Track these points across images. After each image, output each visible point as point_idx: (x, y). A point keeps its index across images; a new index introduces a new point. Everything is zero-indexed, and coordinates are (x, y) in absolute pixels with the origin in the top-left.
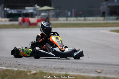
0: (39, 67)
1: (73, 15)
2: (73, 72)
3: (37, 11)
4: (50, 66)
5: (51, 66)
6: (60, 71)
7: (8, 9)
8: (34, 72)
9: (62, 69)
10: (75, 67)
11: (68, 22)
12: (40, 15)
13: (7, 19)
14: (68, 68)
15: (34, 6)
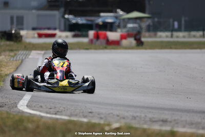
0: (124, 118)
1: (183, 28)
2: (184, 127)
3: (120, 20)
4: (143, 115)
5: (146, 116)
6: (161, 125)
7: (71, 17)
8: (116, 125)
9: (165, 121)
10: (188, 119)
11: (175, 39)
12: (125, 27)
13: (69, 34)
14: (175, 120)
15: (116, 12)
